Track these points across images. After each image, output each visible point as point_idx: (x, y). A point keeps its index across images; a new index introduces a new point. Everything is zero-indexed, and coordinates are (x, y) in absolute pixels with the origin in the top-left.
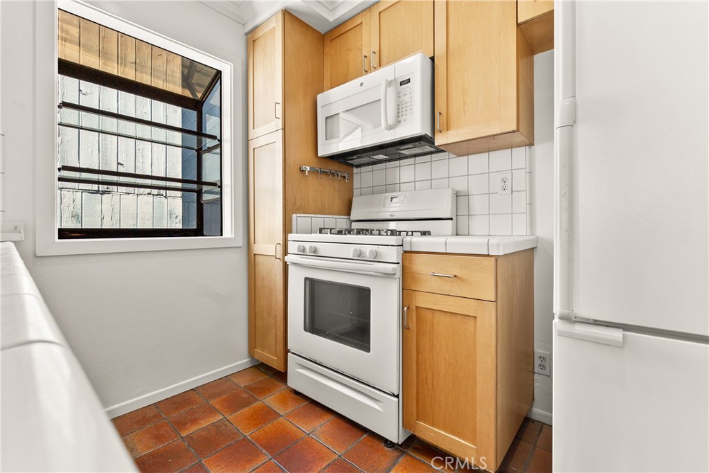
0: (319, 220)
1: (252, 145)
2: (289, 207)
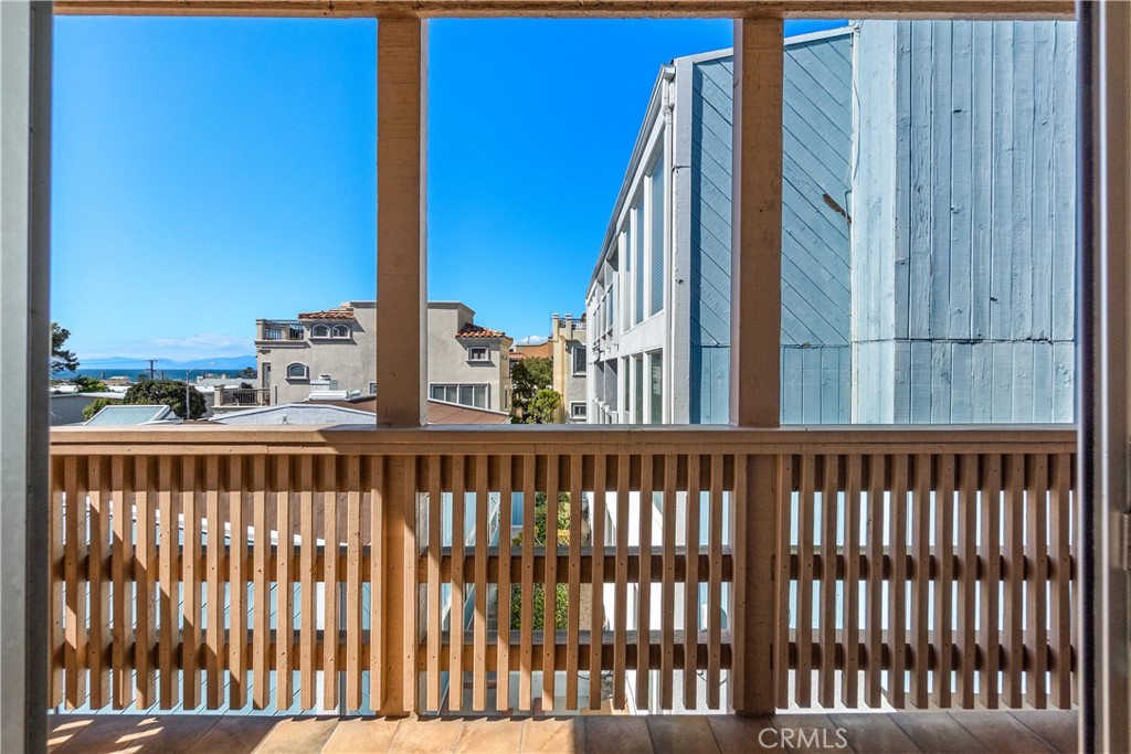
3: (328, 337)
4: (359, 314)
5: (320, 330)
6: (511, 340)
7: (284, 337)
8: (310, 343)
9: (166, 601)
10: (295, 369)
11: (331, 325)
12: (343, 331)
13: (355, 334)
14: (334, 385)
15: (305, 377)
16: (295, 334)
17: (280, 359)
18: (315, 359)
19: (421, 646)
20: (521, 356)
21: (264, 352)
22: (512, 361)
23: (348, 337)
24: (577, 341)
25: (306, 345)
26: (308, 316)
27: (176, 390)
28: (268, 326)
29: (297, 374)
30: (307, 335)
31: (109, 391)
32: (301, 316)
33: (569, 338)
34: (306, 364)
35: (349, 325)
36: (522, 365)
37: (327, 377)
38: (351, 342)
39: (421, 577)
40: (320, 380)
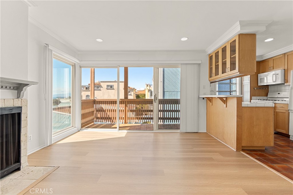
0: (258, 98)
1: (243, 84)
2: (251, 95)
3: (95, 89)
4: (102, 84)
6: (136, 89)
7: (85, 89)
9: (107, 113)
10: (88, 96)
11: (96, 86)
12: (98, 88)
13: (101, 88)
16: (87, 88)
17: (84, 94)
19: (128, 118)
20: (138, 93)
22: (136, 94)
24: (151, 90)
25: (90, 91)
32: (89, 84)
33: (149, 89)
35: (100, 86)
36: (138, 95)
38: (100, 90)
39: (128, 112)
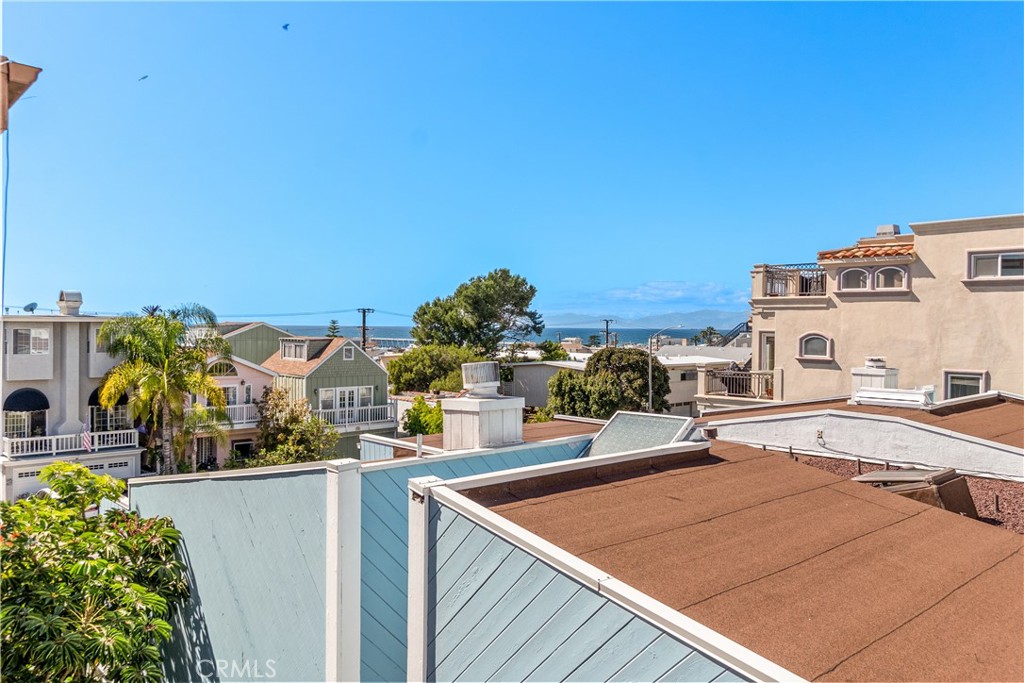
3: (868, 289)
4: (925, 248)
5: (852, 278)
7: (792, 290)
8: (836, 300)
10: (811, 343)
11: (872, 268)
12: (891, 276)
13: (915, 281)
14: (892, 377)
15: (827, 357)
16: (806, 285)
17: (790, 326)
18: (843, 327)
21: (765, 316)
23: (904, 288)
25: (830, 304)
26: (833, 255)
27: (637, 362)
28: (771, 275)
29: (815, 351)
30: (832, 285)
31: (570, 359)
32: (823, 256)
34: (829, 335)
35: (906, 267)
37: (878, 362)
38: (909, 296)
40: (866, 368)
